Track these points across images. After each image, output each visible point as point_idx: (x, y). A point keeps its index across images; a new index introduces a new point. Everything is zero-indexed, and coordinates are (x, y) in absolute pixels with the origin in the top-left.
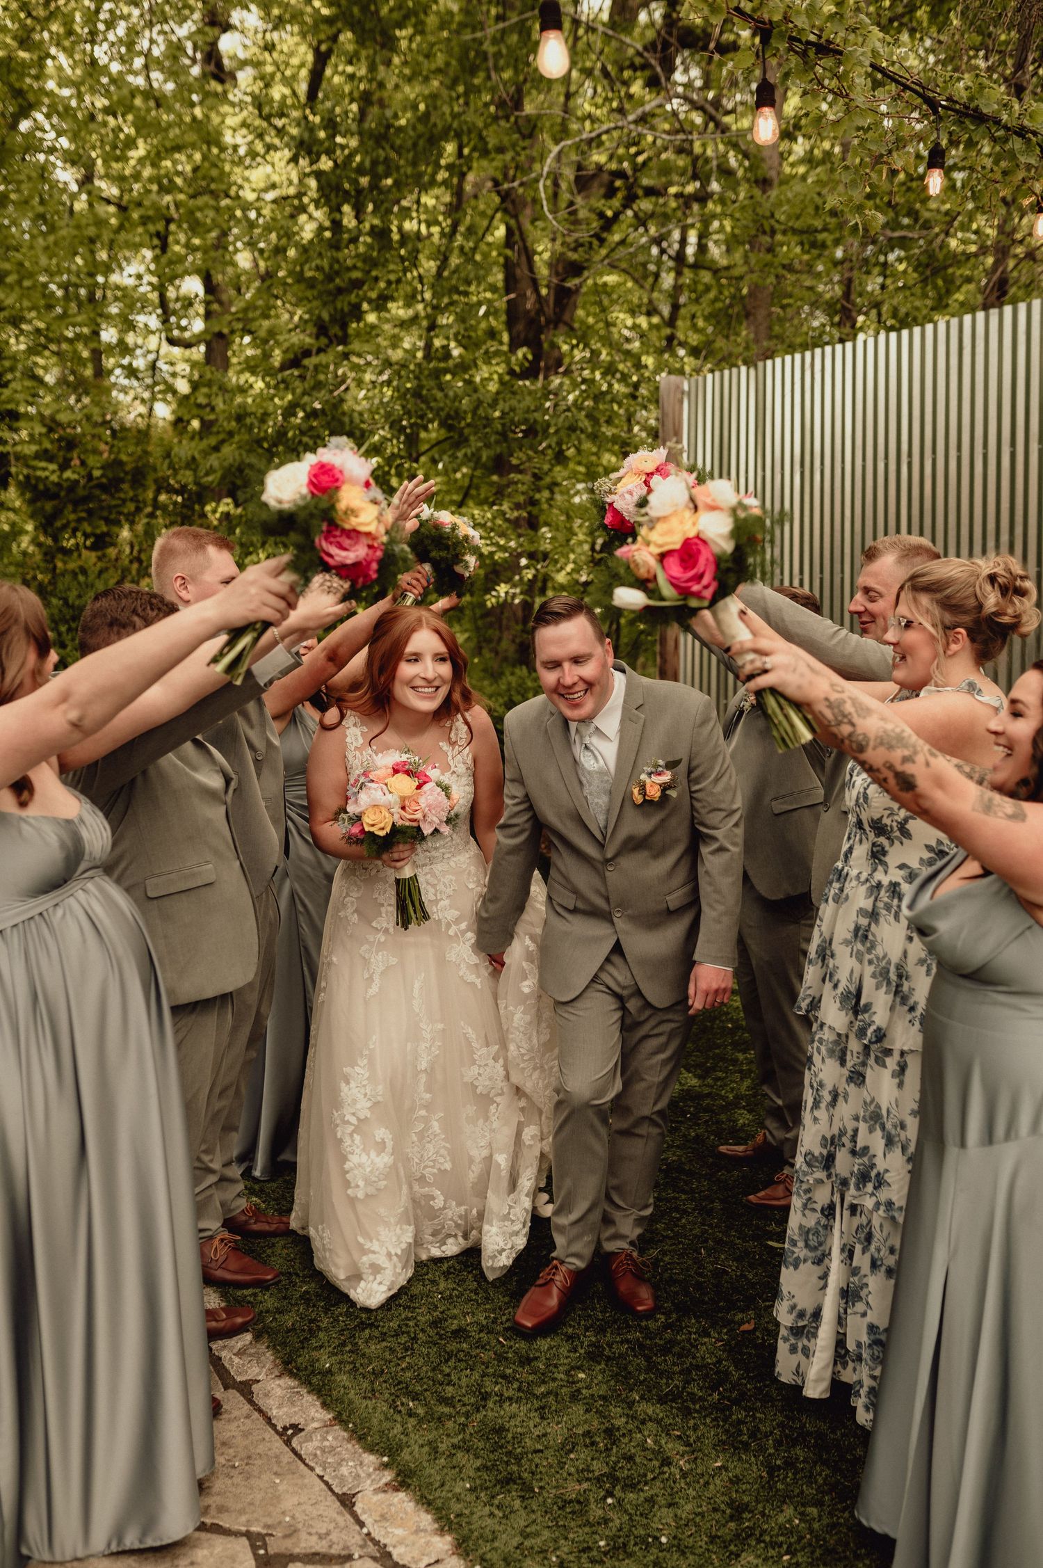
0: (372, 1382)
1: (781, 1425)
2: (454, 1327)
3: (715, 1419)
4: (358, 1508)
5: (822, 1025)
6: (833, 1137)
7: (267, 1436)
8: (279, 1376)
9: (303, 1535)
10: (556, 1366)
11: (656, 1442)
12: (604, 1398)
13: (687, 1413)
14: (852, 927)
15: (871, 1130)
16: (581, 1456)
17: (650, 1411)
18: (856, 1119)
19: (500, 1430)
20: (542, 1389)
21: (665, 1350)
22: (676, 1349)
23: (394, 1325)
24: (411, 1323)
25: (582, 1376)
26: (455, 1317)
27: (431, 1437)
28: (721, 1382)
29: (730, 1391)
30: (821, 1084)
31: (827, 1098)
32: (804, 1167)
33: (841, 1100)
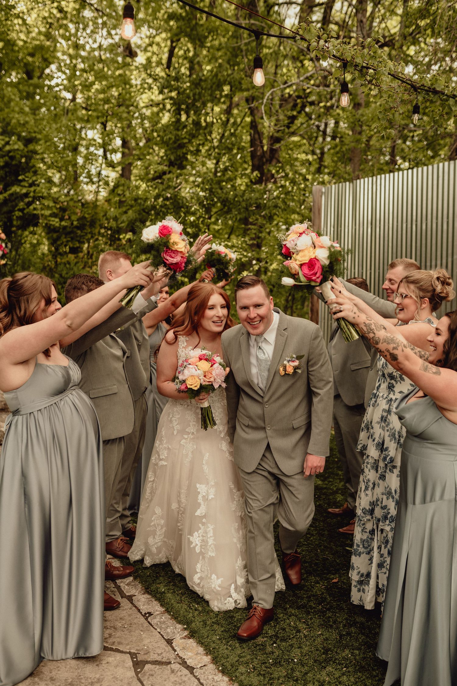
0: (181, 598)
1: (346, 619)
3: (319, 616)
4: (174, 645)
5: (368, 456)
6: (374, 502)
7: (138, 616)
8: (144, 594)
9: (152, 654)
11: (295, 624)
13: (308, 613)
14: (380, 416)
15: (388, 499)
17: (293, 612)
18: (382, 494)
19: (232, 617)
22: (306, 588)
27: (204, 618)
28: (323, 602)
29: (326, 605)
30: (369, 480)
31: (371, 486)
32: (362, 514)
33: (376, 486)
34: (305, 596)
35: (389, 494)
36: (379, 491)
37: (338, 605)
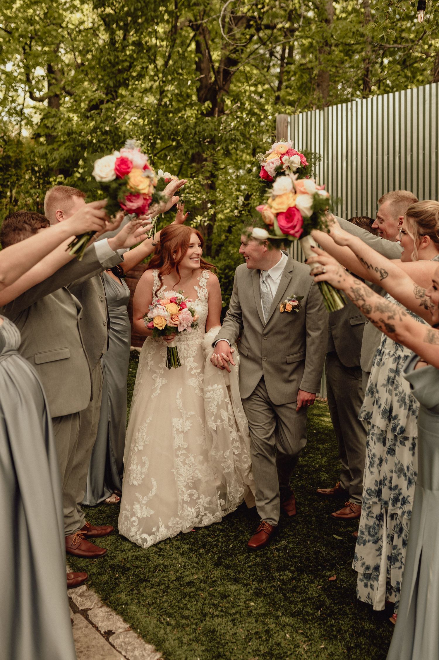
0: (148, 609)
1: (352, 626)
2: (187, 581)
3: (320, 624)
5: (373, 426)
6: (381, 481)
7: (97, 636)
8: (101, 607)
10: (239, 599)
11: (291, 636)
12: (264, 615)
13: (305, 621)
14: (386, 378)
15: (399, 477)
16: (254, 644)
17: (287, 621)
18: (392, 472)
19: (214, 631)
20: (233, 611)
21: (293, 590)
22: (298, 590)
23: (157, 580)
24: (166, 579)
25: (252, 604)
26: (188, 576)
27: (179, 635)
28: (321, 606)
29: (327, 610)
30: (374, 455)
31: (377, 461)
32: (367, 496)
33: (384, 462)
34: (299, 600)
35: (400, 471)
36: (386, 467)
37: (340, 609)
